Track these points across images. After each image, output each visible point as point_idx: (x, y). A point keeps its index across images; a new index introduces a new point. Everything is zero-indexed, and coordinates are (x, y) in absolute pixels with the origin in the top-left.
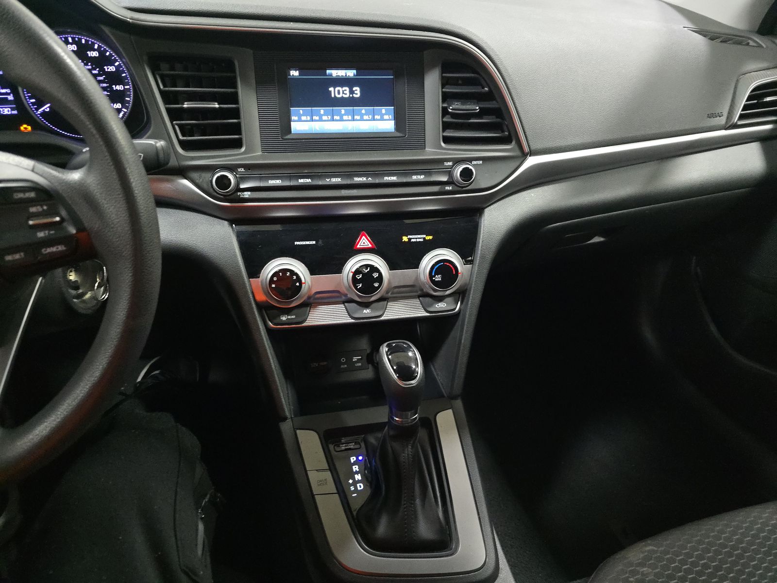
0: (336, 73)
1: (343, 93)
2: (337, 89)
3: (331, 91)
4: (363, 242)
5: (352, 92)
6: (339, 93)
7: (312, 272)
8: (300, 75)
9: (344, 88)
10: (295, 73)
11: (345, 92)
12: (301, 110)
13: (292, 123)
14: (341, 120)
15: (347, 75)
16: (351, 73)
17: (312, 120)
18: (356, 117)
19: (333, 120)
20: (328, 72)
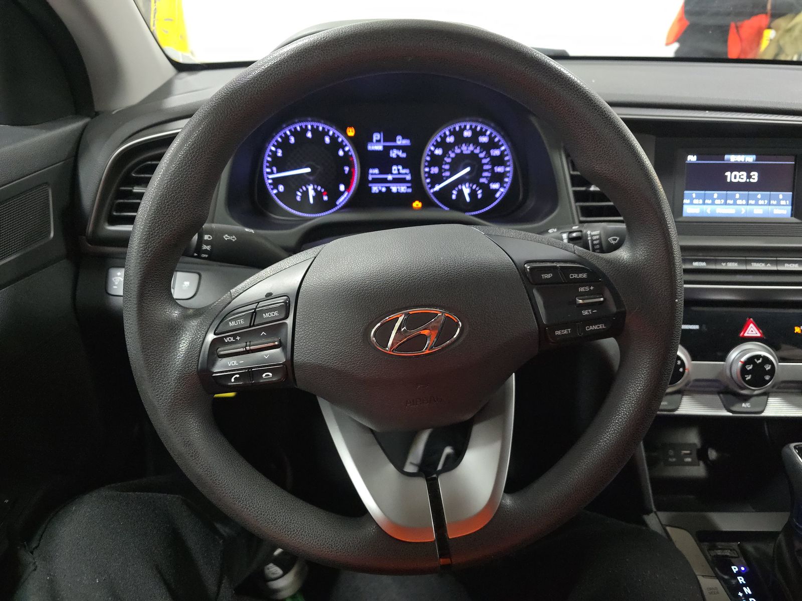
0: (733, 158)
1: (740, 178)
2: (734, 173)
3: (727, 176)
4: (751, 330)
5: (749, 177)
6: (735, 178)
7: (694, 358)
8: (698, 160)
9: (742, 173)
10: (692, 158)
11: (741, 177)
12: (694, 194)
13: (685, 207)
14: (735, 204)
15: (746, 161)
16: (750, 159)
17: (704, 204)
18: (750, 202)
19: (726, 204)
20: (726, 157)
